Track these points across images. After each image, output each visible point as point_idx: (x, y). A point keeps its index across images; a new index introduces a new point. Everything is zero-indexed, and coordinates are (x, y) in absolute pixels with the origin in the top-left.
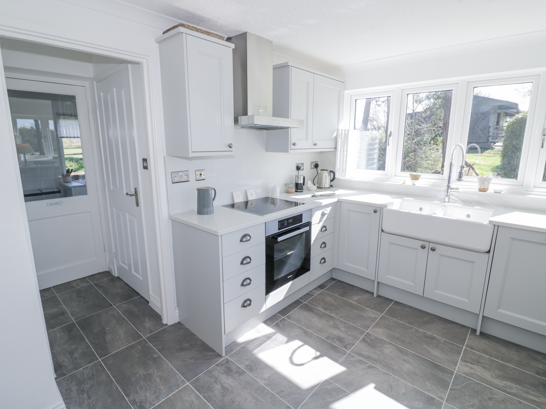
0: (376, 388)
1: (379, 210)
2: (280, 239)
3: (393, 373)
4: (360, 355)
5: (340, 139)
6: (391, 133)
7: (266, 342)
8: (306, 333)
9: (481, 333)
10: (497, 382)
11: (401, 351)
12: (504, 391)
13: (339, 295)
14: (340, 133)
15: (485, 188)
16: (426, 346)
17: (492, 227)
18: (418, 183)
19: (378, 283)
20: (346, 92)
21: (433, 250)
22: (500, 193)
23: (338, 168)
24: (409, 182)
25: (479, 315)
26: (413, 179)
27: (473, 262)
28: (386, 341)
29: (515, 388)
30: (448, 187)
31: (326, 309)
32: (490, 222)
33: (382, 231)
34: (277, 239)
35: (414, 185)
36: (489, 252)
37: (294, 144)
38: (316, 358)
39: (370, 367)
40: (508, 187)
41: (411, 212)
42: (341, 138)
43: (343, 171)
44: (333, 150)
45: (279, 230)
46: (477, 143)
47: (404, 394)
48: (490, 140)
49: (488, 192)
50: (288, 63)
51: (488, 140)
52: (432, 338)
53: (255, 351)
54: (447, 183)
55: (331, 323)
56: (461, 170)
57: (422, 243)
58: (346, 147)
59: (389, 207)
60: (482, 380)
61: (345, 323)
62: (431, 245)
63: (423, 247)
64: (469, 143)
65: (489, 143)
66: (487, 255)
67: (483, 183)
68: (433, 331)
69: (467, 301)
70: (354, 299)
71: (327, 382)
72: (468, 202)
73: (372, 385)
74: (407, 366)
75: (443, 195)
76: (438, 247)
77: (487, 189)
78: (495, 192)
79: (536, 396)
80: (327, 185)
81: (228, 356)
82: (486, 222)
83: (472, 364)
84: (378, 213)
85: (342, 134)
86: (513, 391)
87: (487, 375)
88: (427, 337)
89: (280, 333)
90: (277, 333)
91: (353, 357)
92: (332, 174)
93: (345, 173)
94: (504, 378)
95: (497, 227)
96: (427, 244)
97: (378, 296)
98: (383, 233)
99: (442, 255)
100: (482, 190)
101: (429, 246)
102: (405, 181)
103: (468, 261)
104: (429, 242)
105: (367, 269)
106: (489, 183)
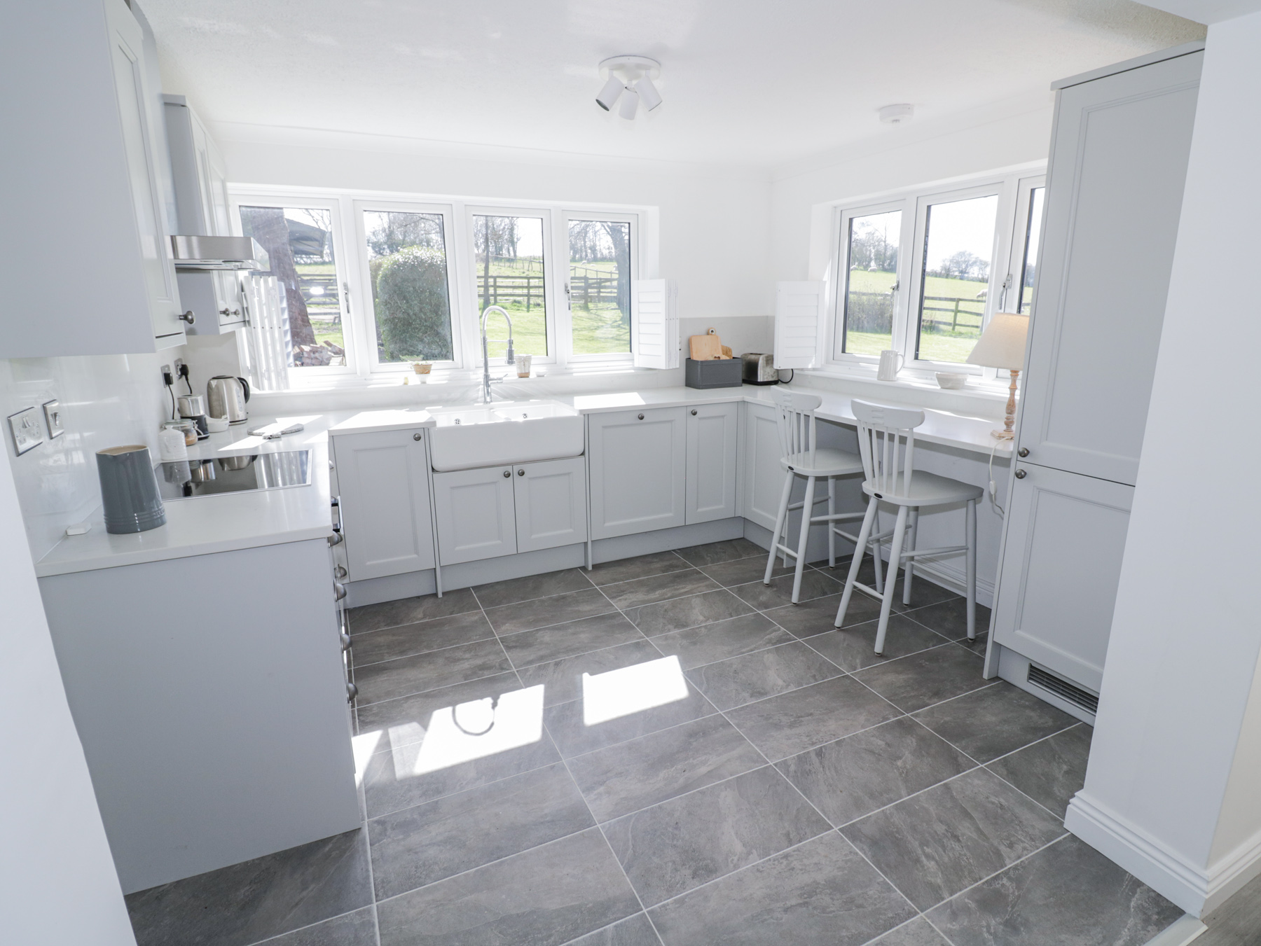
0: (592, 674)
1: (421, 433)
3: (582, 651)
4: (531, 662)
5: (255, 300)
6: (346, 286)
7: (393, 752)
8: (427, 696)
10: (652, 596)
11: (558, 629)
12: (665, 599)
13: (387, 625)
15: (527, 371)
16: (570, 609)
18: (432, 378)
19: (442, 566)
21: (522, 474)
22: (543, 376)
24: (415, 379)
25: (586, 542)
26: (422, 373)
27: (569, 474)
28: (532, 632)
29: (667, 592)
30: (486, 376)
31: (402, 653)
32: (580, 412)
33: (434, 470)
35: (424, 383)
36: (583, 454)
37: (225, 312)
38: (494, 705)
39: (557, 664)
41: (480, 423)
47: (616, 658)
49: (530, 377)
52: (564, 598)
53: (400, 773)
54: (482, 371)
55: (441, 661)
56: (510, 347)
57: (502, 470)
60: (644, 602)
61: (458, 648)
62: (517, 468)
63: (507, 475)
66: (582, 458)
67: (524, 365)
68: (554, 591)
69: (571, 530)
70: (419, 616)
71: (547, 711)
73: (586, 676)
74: (582, 636)
77: (528, 373)
78: (538, 376)
79: (683, 588)
81: (369, 818)
83: (621, 596)
84: (422, 439)
86: (669, 595)
87: (640, 596)
88: (557, 600)
89: (390, 727)
90: (387, 730)
91: (527, 670)
94: (653, 589)
95: (587, 415)
96: (509, 469)
97: (445, 594)
98: (436, 475)
99: (530, 479)
100: (524, 375)
101: (513, 472)
102: (406, 378)
103: (565, 474)
104: (512, 464)
105: (417, 552)
106: (530, 364)
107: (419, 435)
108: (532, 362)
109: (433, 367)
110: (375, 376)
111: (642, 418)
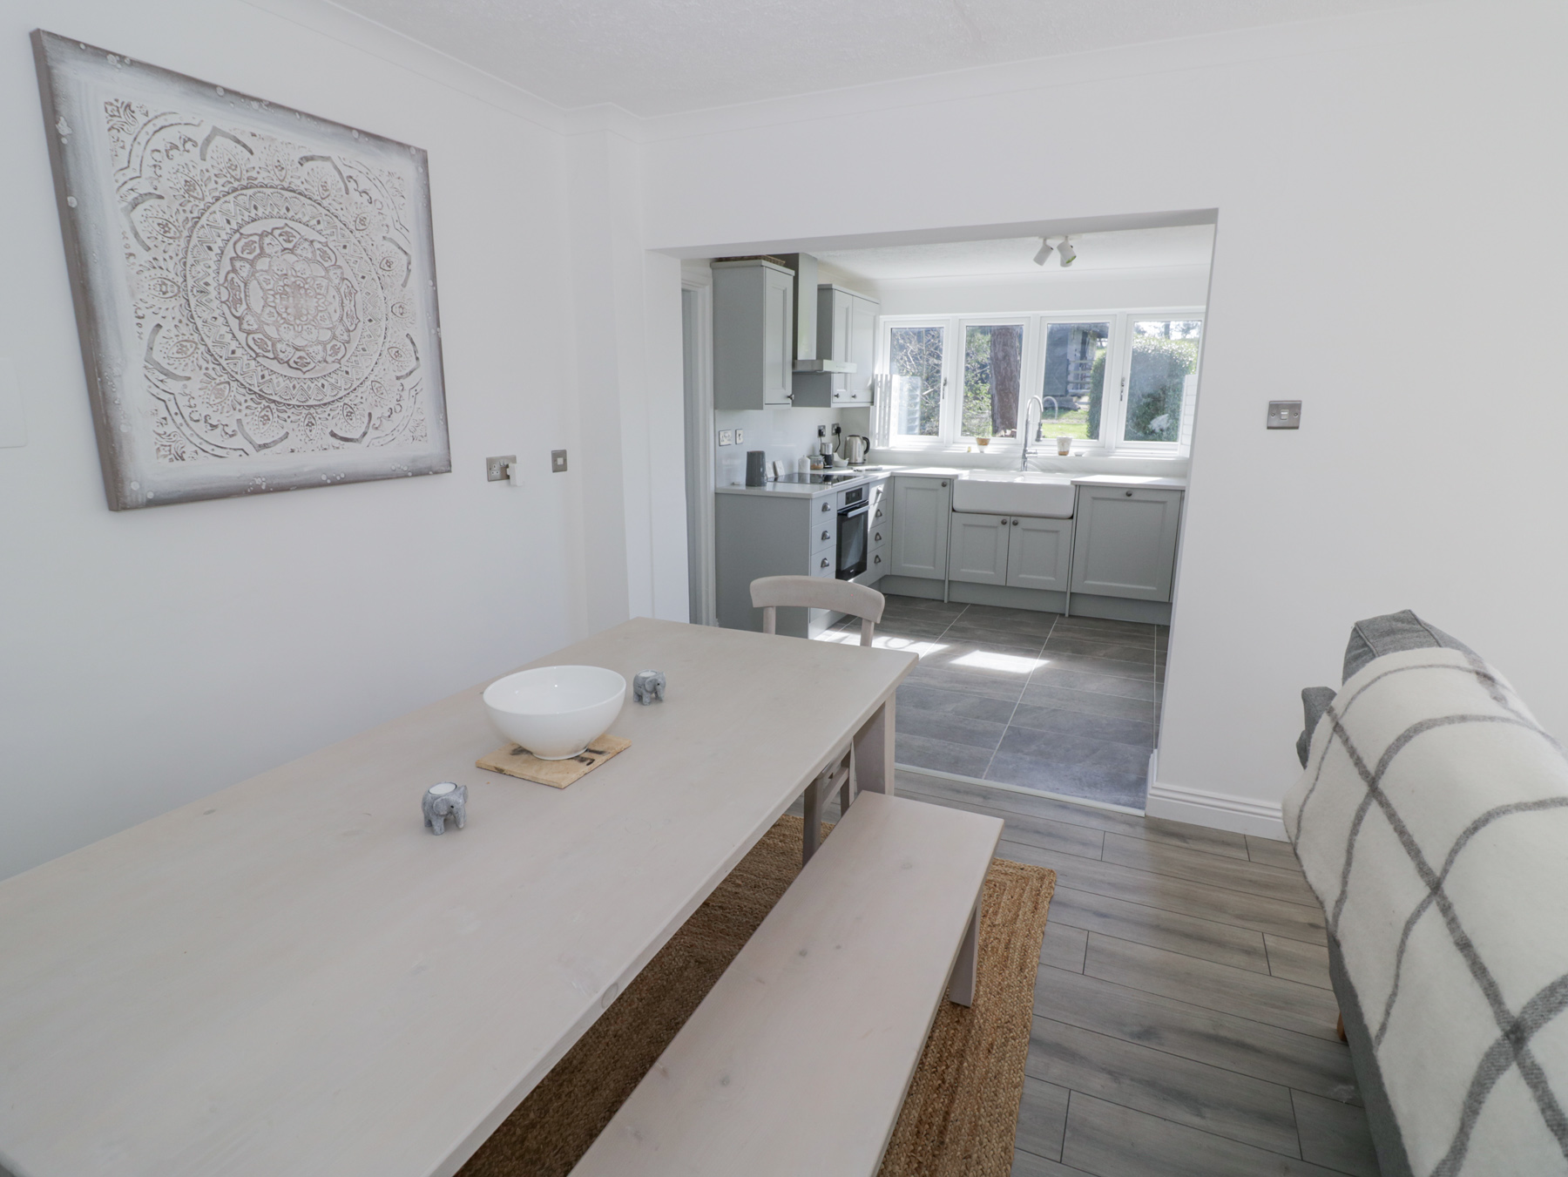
1: (948, 481)
2: (851, 514)
3: (990, 642)
5: (879, 389)
6: (946, 381)
8: (884, 631)
9: (1070, 616)
10: (1087, 638)
11: (993, 632)
13: (900, 605)
14: (879, 380)
15: (1065, 450)
17: (1074, 487)
18: (988, 450)
19: (949, 581)
20: (881, 317)
21: (1015, 524)
22: (1083, 453)
23: (877, 431)
24: (975, 449)
25: (1066, 593)
26: (981, 445)
27: (1056, 532)
28: (976, 628)
30: (1025, 451)
32: (1072, 482)
33: (953, 510)
34: (846, 515)
35: (982, 452)
36: (1072, 517)
37: (837, 396)
39: (967, 642)
40: (1089, 450)
42: (881, 387)
43: (884, 436)
44: (868, 405)
45: (847, 504)
46: (1053, 396)
47: (1006, 650)
48: (1071, 391)
49: (1069, 455)
50: (831, 285)
51: (1067, 392)
56: (1040, 428)
57: (1002, 518)
58: (887, 401)
59: (960, 478)
62: (1013, 519)
63: (1004, 523)
64: (1044, 396)
65: (1068, 397)
66: (1070, 521)
67: (1063, 445)
68: (1021, 618)
69: (1053, 579)
70: (922, 606)
72: (1048, 469)
74: (1002, 638)
75: (1019, 463)
76: (1021, 520)
77: (1067, 452)
78: (1077, 455)
80: (860, 460)
82: (1068, 483)
83: (1063, 632)
84: (948, 487)
85: (881, 381)
87: (1078, 635)
92: (865, 442)
93: (888, 439)
95: (1079, 487)
96: (1007, 519)
97: (949, 602)
98: (954, 513)
99: (1024, 530)
100: (1063, 453)
101: (1010, 520)
102: (969, 448)
103: (1053, 532)
104: (1011, 515)
105: (934, 566)
106: (1069, 444)
107: (947, 483)
108: (1072, 444)
109: (990, 442)
110: (954, 445)
111: (1129, 495)
